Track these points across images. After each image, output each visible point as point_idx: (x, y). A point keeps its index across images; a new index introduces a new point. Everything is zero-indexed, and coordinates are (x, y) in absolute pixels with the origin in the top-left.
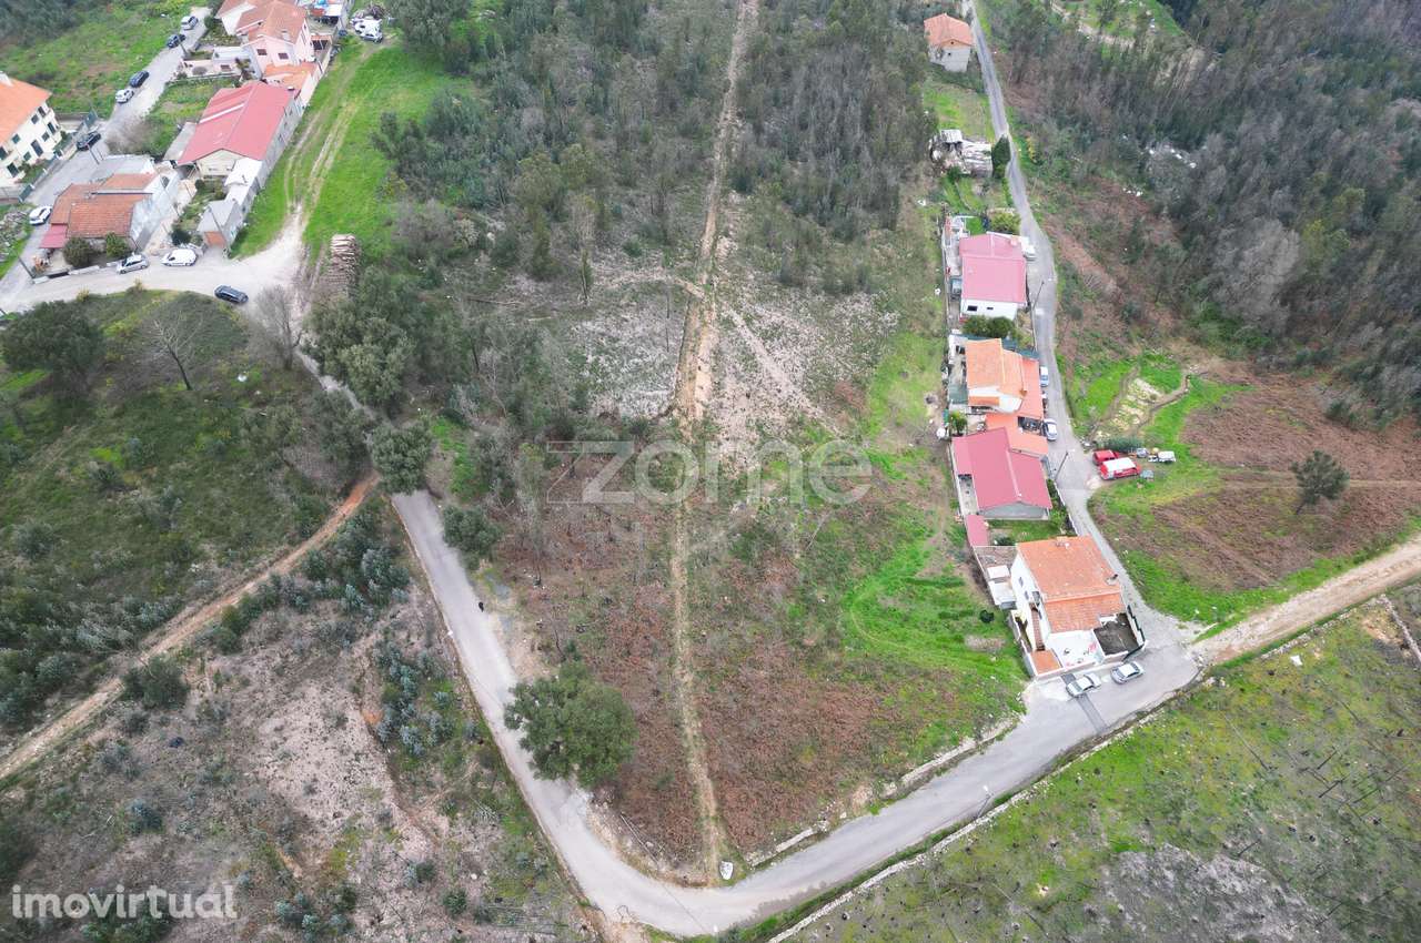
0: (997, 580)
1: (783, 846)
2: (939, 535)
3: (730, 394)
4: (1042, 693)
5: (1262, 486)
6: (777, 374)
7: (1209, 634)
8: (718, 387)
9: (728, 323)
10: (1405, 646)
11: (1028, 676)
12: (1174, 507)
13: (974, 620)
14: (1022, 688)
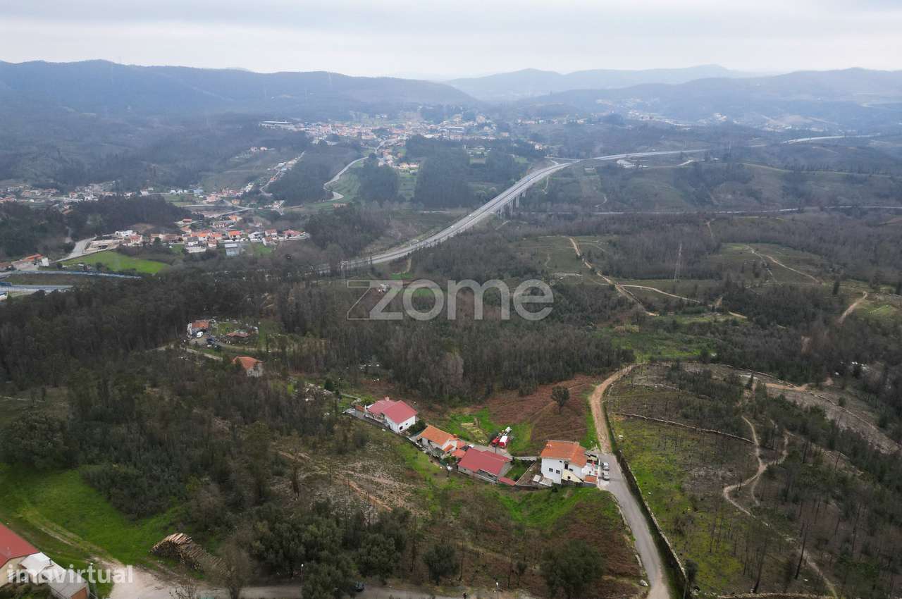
0: (541, 480)
1: (640, 564)
2: (499, 492)
3: (387, 495)
4: (602, 485)
5: (541, 417)
6: (386, 481)
7: (599, 446)
8: (380, 497)
9: (348, 475)
10: (629, 416)
11: (595, 486)
12: (533, 438)
13: (553, 495)
14: (598, 489)
